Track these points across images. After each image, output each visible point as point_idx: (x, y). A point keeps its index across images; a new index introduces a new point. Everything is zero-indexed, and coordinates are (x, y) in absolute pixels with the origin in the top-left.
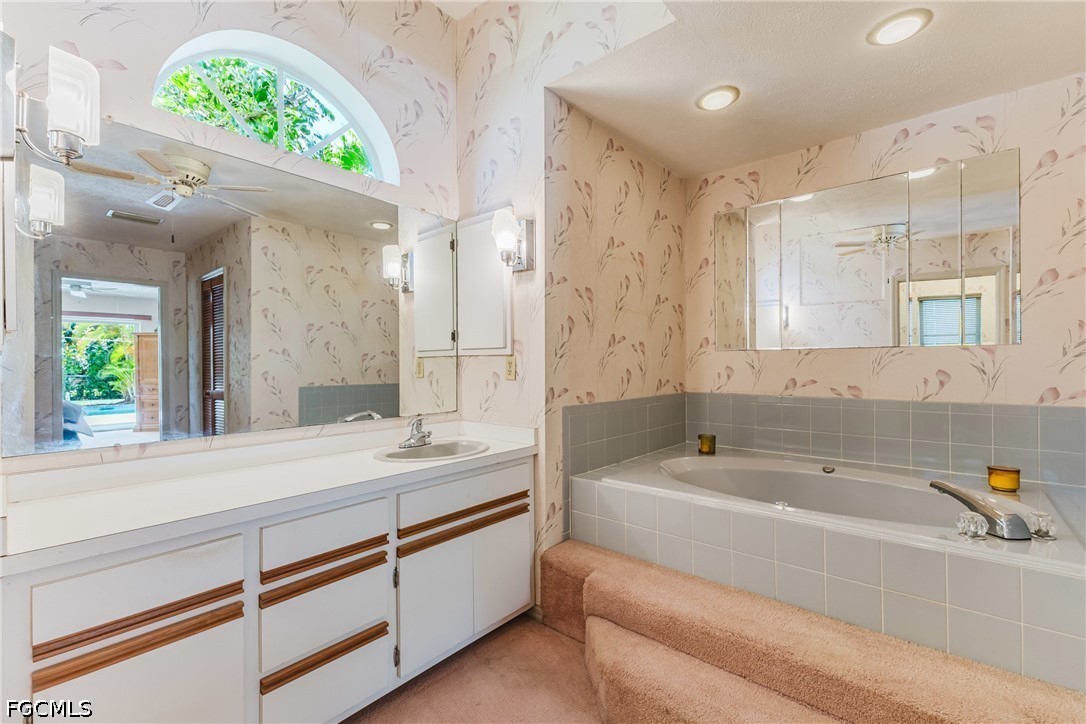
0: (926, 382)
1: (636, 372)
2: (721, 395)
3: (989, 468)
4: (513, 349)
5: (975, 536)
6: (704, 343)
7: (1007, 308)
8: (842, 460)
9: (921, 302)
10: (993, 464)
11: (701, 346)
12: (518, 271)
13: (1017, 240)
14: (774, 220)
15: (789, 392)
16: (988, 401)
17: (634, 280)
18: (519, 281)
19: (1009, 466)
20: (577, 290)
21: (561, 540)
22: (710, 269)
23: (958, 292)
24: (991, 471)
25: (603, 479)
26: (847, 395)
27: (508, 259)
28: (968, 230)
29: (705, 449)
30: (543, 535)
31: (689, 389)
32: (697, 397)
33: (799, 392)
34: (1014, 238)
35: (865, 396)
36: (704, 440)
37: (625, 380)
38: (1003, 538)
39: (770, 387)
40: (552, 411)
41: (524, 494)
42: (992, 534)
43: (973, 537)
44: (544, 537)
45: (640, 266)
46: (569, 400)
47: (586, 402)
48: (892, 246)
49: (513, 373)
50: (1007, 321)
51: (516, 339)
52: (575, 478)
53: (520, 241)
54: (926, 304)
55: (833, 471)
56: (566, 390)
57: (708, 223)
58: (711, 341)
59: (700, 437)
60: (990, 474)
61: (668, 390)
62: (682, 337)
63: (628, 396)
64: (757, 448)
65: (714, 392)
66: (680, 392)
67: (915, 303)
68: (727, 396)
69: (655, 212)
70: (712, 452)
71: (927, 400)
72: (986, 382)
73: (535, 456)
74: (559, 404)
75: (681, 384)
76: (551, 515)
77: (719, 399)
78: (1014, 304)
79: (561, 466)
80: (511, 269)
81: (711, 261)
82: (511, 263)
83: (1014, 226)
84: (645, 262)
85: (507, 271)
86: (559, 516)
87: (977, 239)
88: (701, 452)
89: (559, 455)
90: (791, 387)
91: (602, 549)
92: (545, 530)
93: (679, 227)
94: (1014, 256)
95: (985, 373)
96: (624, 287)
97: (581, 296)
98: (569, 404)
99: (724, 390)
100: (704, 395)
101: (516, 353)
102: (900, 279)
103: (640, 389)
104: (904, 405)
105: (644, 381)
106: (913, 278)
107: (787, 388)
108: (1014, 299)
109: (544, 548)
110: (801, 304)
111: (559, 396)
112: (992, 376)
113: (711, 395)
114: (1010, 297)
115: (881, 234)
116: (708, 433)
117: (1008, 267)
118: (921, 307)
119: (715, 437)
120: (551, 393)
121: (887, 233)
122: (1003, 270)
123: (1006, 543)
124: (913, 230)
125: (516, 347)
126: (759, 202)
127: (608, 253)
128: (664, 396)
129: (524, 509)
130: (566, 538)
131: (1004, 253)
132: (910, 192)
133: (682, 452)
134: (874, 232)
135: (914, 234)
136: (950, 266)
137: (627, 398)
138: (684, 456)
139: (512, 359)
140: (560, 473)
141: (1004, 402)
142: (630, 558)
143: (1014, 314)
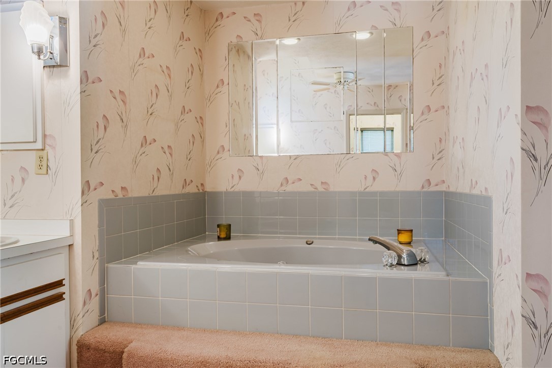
0: (366, 178)
1: (165, 172)
2: (234, 193)
3: (398, 230)
4: (44, 143)
5: (391, 265)
6: (221, 150)
7: (407, 136)
8: (317, 236)
9: (362, 131)
10: (400, 228)
11: (218, 153)
12: (50, 66)
13: (412, 90)
14: (272, 56)
15: (283, 188)
16: (397, 189)
17: (163, 89)
18: (50, 76)
19: (407, 229)
20: (111, 91)
21: (98, 323)
22: (225, 89)
23: (382, 126)
24: (399, 232)
25: (139, 263)
26: (321, 189)
27: (39, 52)
28: (388, 82)
29: (223, 235)
30: (80, 320)
31: (208, 188)
32: (214, 195)
33: (290, 188)
34: (410, 90)
35: (332, 189)
36: (222, 228)
37: (156, 178)
38: (404, 265)
39: (270, 184)
40: (88, 203)
41: (59, 284)
42: (399, 264)
43: (391, 266)
44: (81, 322)
45: (168, 78)
46: (105, 193)
47: (120, 196)
48: (346, 88)
49: (44, 166)
50: (407, 144)
51: (47, 133)
52: (110, 265)
53: (52, 37)
54: (364, 133)
55: (313, 242)
56: (102, 184)
57: (223, 51)
58: (226, 149)
59: (218, 226)
60: (399, 234)
61: (192, 189)
62: (203, 146)
63: (158, 192)
64: (261, 233)
65: (229, 190)
66: (201, 191)
67: (359, 132)
68: (238, 193)
69: (180, 34)
70: (228, 238)
71: (366, 190)
72: (397, 176)
73: (70, 246)
74: (95, 197)
75: (202, 185)
76: (87, 301)
77: (233, 196)
78: (410, 134)
79: (97, 255)
80: (41, 63)
81: (226, 82)
82: (42, 57)
83: (410, 82)
84: (172, 76)
85: (37, 64)
86: (95, 302)
87: (392, 89)
88: (219, 239)
89: (95, 244)
90: (285, 184)
91: (138, 324)
92: (81, 316)
93: (200, 50)
94: (410, 103)
95: (396, 171)
96: (154, 95)
97: (115, 98)
98: (105, 197)
99: (236, 189)
100: (221, 193)
101: (47, 147)
102: (350, 113)
103: (168, 187)
104: (353, 194)
105: (172, 180)
106: (359, 113)
107: (282, 185)
108: (410, 130)
109: (80, 332)
110: (292, 121)
111: (95, 189)
112: (399, 173)
113: (227, 193)
114: (408, 129)
115: (341, 78)
116: (224, 222)
117: (407, 109)
118: (362, 135)
119: (230, 225)
120: (86, 187)
121: (344, 78)
122: (405, 111)
123: (406, 268)
124: (358, 78)
125: (48, 141)
126: (261, 38)
127: (139, 63)
128: (188, 194)
129: (59, 298)
130: (102, 321)
131: (405, 100)
132: (357, 49)
133: (203, 239)
134: (336, 76)
135: (360, 80)
136: (378, 106)
137: (157, 194)
138: (205, 242)
139: (43, 153)
140: (96, 262)
141: (405, 190)
142: (164, 327)
143: (410, 139)
